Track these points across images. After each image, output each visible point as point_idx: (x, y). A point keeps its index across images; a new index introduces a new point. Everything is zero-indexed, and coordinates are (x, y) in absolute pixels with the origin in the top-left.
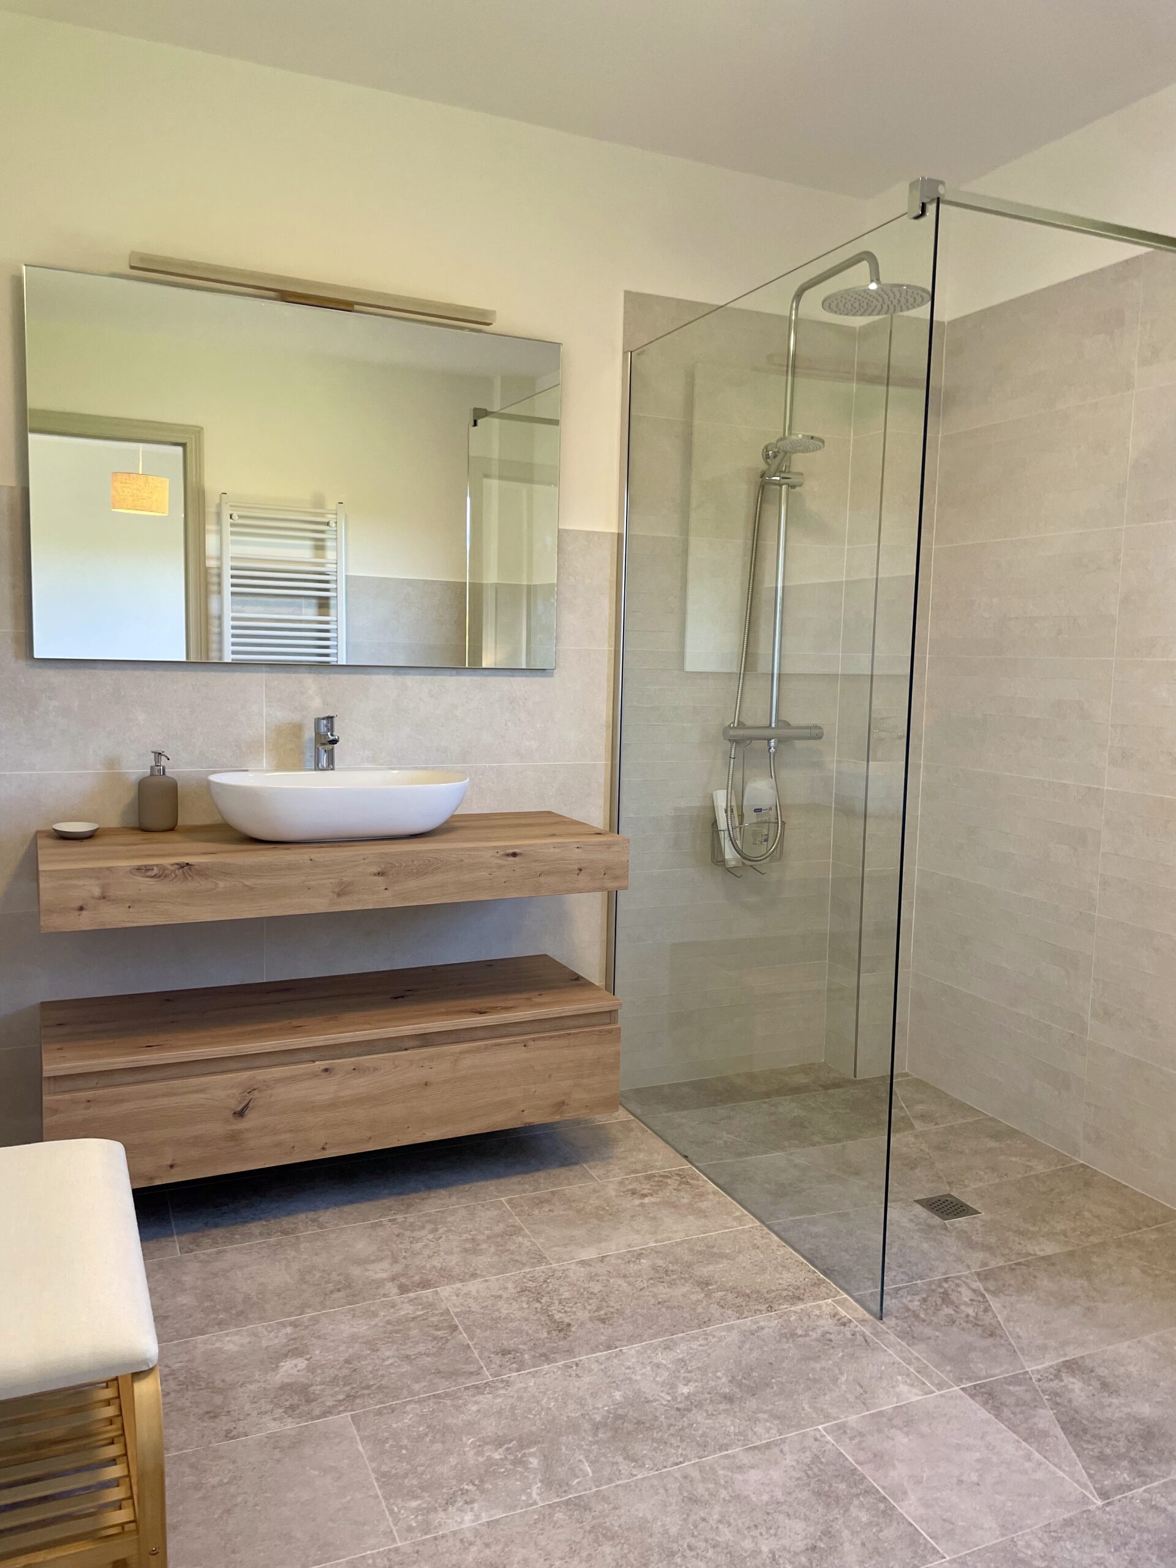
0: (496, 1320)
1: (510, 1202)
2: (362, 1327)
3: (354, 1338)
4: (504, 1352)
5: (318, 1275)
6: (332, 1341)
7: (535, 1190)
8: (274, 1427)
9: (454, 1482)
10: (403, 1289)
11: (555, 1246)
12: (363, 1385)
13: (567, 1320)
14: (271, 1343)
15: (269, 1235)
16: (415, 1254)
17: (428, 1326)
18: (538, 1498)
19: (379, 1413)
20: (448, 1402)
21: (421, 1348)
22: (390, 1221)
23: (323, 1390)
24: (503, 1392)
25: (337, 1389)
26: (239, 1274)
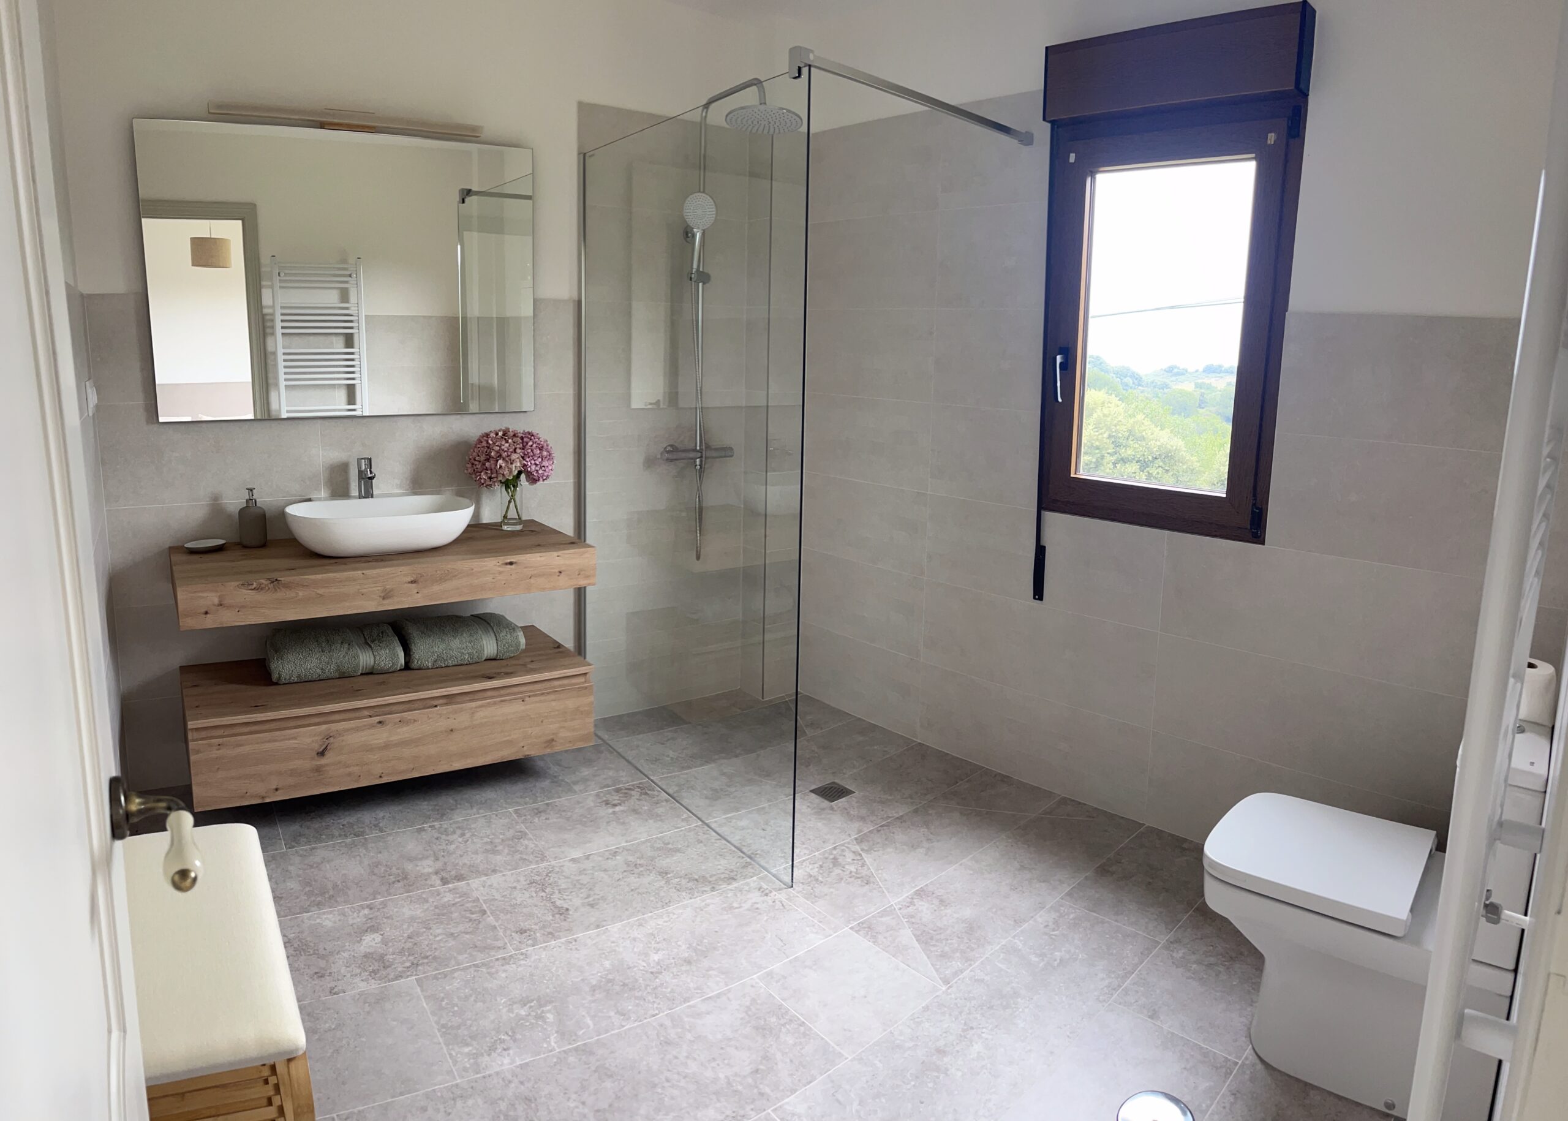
0: (514, 906)
1: (516, 812)
2: (418, 911)
3: (413, 919)
4: (522, 932)
5: (383, 869)
6: (397, 921)
7: (534, 803)
8: (363, 986)
9: (493, 1033)
10: (444, 881)
11: (553, 847)
12: (423, 955)
13: (566, 906)
14: (355, 921)
15: (346, 836)
16: (450, 854)
17: (465, 911)
18: (555, 1046)
19: (436, 978)
20: (484, 970)
21: (461, 928)
22: (430, 827)
23: (394, 959)
24: (523, 962)
25: (405, 958)
26: (328, 866)
